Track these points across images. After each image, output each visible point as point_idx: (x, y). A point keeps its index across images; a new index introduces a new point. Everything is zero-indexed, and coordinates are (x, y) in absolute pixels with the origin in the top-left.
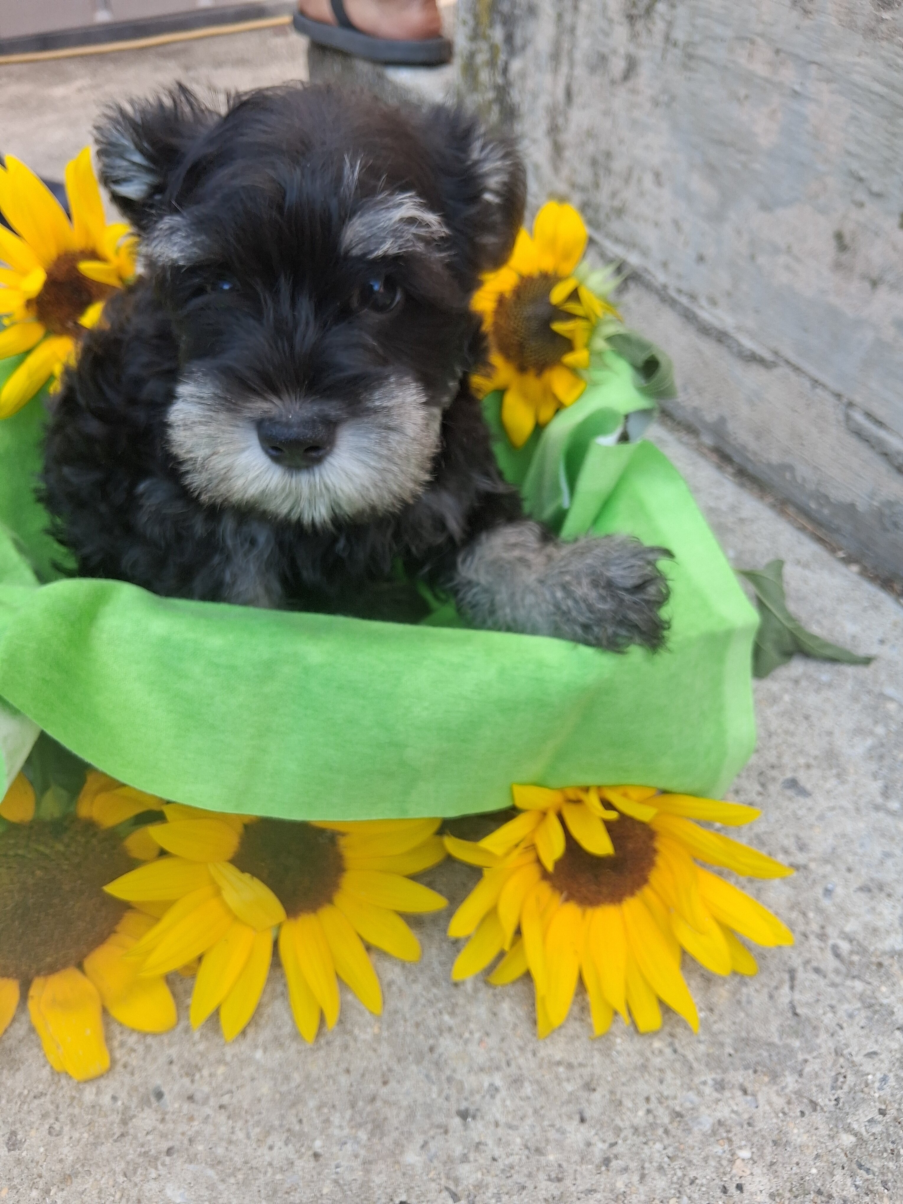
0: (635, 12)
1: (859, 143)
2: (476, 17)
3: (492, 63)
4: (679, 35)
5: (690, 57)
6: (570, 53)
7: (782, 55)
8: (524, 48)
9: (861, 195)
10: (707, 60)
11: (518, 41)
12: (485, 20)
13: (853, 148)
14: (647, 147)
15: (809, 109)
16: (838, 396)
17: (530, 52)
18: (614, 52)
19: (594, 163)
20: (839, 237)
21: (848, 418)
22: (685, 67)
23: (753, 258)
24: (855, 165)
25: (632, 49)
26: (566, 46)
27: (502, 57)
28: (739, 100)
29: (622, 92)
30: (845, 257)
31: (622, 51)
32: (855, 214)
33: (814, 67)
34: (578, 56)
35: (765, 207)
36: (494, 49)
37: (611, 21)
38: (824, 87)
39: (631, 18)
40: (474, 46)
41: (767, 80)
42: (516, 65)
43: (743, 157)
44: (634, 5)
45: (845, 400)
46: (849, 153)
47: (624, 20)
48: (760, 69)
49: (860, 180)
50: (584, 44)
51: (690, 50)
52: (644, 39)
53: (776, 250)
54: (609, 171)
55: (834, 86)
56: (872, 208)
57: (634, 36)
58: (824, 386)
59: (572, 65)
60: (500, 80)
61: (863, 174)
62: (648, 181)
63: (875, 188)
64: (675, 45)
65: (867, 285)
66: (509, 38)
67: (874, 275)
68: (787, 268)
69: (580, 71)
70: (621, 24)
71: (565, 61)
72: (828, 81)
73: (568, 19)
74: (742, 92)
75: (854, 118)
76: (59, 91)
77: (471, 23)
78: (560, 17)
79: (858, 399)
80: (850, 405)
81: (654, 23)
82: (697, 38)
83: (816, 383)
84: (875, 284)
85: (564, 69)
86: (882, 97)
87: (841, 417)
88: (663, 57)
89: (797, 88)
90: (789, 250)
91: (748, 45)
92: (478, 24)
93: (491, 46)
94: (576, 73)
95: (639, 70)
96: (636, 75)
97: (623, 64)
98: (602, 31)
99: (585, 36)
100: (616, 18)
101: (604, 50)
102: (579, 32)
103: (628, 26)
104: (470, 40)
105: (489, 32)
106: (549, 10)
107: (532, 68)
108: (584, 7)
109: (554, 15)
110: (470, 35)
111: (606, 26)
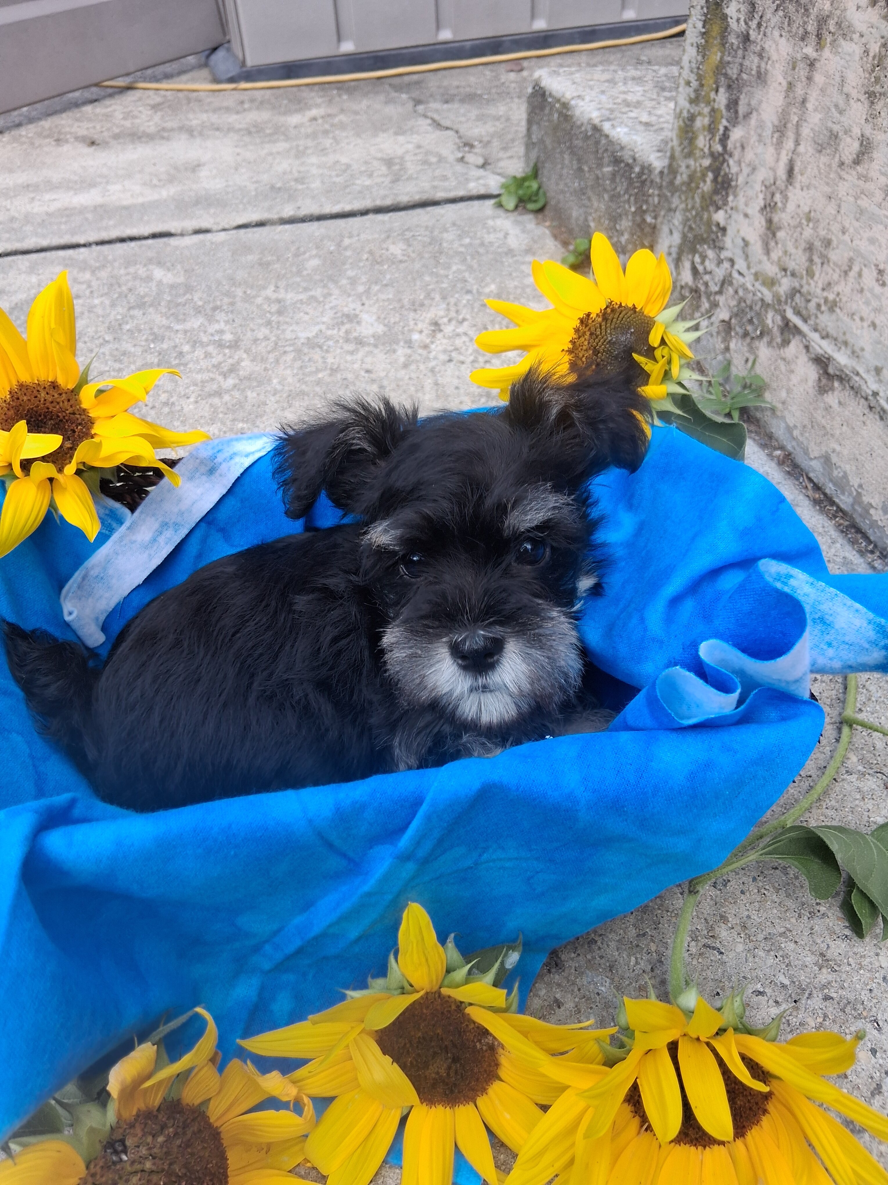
0: (877, 89)
2: (700, 78)
3: (711, 129)
6: (798, 126)
8: (747, 116)
11: (742, 109)
12: (709, 81)
14: (872, 241)
17: (753, 121)
18: (847, 131)
19: (810, 248)
25: (868, 130)
26: (794, 118)
27: (723, 123)
29: (851, 176)
31: (856, 131)
34: (806, 131)
36: (715, 116)
37: (848, 97)
39: (871, 96)
40: (695, 109)
42: (736, 134)
47: (863, 98)
50: (814, 118)
54: (825, 260)
57: (872, 117)
59: (797, 143)
60: (719, 147)
62: (869, 278)
66: (733, 104)
69: (806, 148)
70: (859, 100)
71: (791, 134)
73: (799, 91)
76: (294, 119)
77: (695, 84)
78: (791, 86)
85: (789, 144)
92: (702, 85)
93: (713, 110)
94: (801, 149)
95: (875, 155)
96: (872, 160)
97: (856, 146)
98: (836, 106)
99: (816, 110)
100: (854, 94)
101: (836, 128)
102: (810, 106)
103: (867, 103)
104: (692, 101)
105: (712, 95)
106: (780, 79)
107: (754, 139)
108: (819, 78)
109: (784, 83)
110: (693, 96)
111: (842, 104)
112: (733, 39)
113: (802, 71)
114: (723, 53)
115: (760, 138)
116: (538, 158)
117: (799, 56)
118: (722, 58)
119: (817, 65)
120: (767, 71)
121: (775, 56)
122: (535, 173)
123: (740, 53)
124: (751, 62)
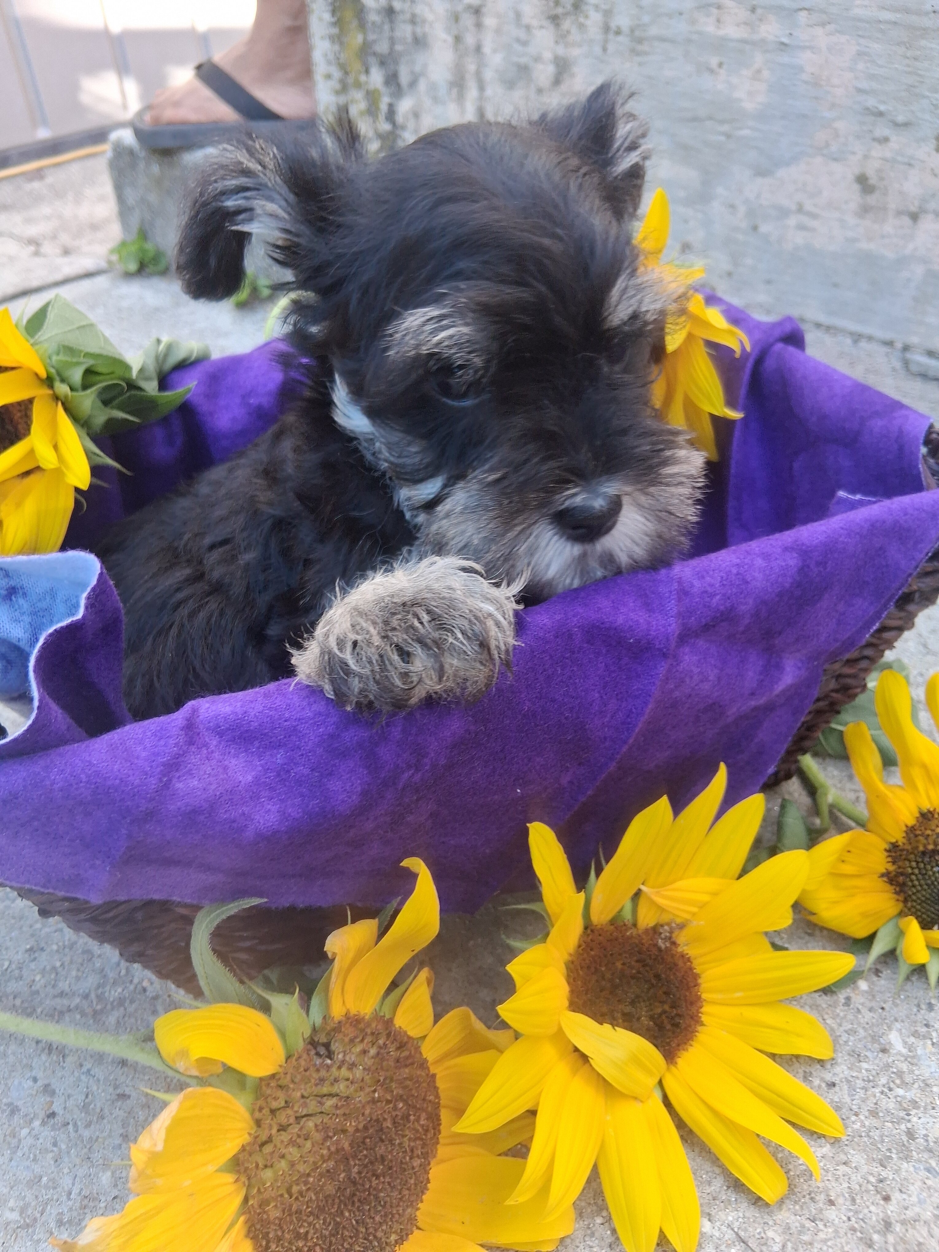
0: (560, 10)
1: (872, 77)
2: (342, 67)
3: (372, 111)
4: (622, 21)
5: (640, 41)
6: (478, 73)
7: (759, 11)
8: (413, 84)
9: (882, 130)
10: (663, 39)
11: (404, 78)
12: (355, 66)
13: (864, 85)
15: (805, 58)
16: (889, 344)
17: (422, 86)
18: (538, 59)
20: (862, 180)
21: (906, 363)
22: (634, 52)
23: (755, 228)
24: (871, 102)
25: (561, 50)
26: (471, 67)
27: (385, 101)
28: (711, 71)
30: (872, 200)
31: (548, 55)
32: (877, 151)
33: (804, 14)
34: (489, 75)
35: (761, 172)
36: (372, 97)
37: (528, 28)
38: (819, 31)
39: (555, 19)
40: (342, 100)
41: (744, 41)
42: (405, 106)
43: (725, 128)
44: (557, 3)
45: (899, 345)
46: (860, 91)
47: (546, 23)
48: (732, 31)
49: (881, 114)
50: (495, 60)
51: (637, 33)
52: (575, 35)
53: (783, 213)
55: (830, 28)
56: (897, 141)
57: (562, 37)
58: (870, 338)
59: (481, 88)
60: (385, 127)
61: (882, 108)
63: (900, 119)
64: (618, 32)
65: (906, 221)
66: (392, 79)
67: (913, 209)
68: (801, 227)
69: (494, 91)
70: (542, 27)
71: (471, 84)
72: (823, 24)
73: (470, 40)
74: (714, 61)
75: (860, 54)
77: (337, 74)
78: (458, 39)
79: (914, 340)
80: (906, 348)
81: (587, 17)
82: (646, 19)
83: (857, 338)
84: (914, 217)
85: (472, 93)
86: (895, 23)
87: (898, 365)
88: (605, 49)
89: (785, 40)
90: (800, 209)
91: (715, 11)
92: (346, 73)
93: (368, 93)
94: (489, 92)
95: (575, 70)
96: (573, 76)
97: (551, 69)
98: (518, 40)
99: (495, 51)
100: (535, 23)
101: (523, 60)
102: (487, 49)
103: (552, 28)
104: (337, 93)
105: (363, 78)
106: (443, 35)
107: (427, 102)
108: (490, 21)
109: (450, 39)
110: (338, 86)
111: (522, 35)
112: (373, 17)
113: (468, 20)
114: (365, 34)
115: (436, 100)
116: (142, 222)
117: (460, 8)
118: (365, 39)
119: (484, 10)
120: (425, 35)
121: (430, 17)
122: (144, 235)
123: (386, 27)
124: (405, 31)
